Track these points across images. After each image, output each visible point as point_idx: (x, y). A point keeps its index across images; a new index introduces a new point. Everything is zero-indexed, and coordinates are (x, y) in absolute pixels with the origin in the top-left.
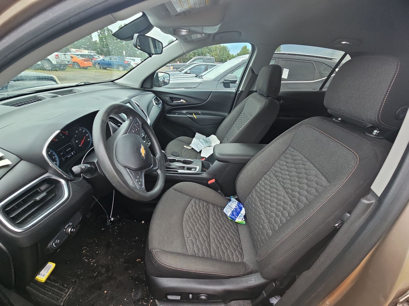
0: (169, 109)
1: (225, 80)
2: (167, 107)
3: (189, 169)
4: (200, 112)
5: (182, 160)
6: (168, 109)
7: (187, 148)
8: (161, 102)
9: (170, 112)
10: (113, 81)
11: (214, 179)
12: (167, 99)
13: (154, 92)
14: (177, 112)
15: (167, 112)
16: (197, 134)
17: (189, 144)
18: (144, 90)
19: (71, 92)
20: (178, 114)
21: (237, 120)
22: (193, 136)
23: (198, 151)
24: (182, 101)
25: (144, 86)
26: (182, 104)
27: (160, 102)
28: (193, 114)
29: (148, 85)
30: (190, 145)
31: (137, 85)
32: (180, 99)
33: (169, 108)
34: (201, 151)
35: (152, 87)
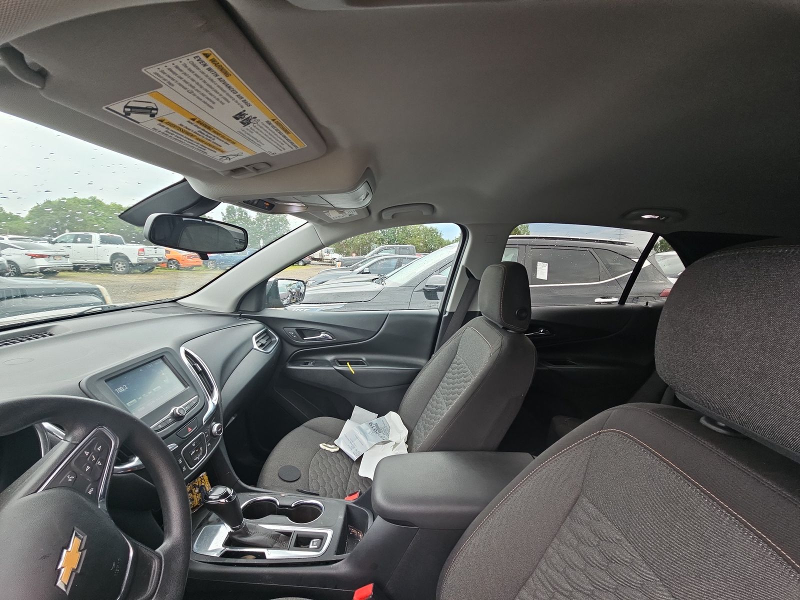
0: (295, 352)
1: (427, 286)
2: (290, 350)
3: (302, 542)
4: (364, 357)
5: (293, 506)
6: (290, 354)
7: (327, 449)
8: (277, 338)
9: (295, 360)
10: (175, 301)
11: (371, 586)
12: (291, 332)
13: (263, 320)
14: (312, 360)
15: (289, 360)
16: (358, 411)
17: (333, 436)
18: (240, 316)
19: (43, 333)
20: (314, 365)
21: (445, 378)
22: (347, 416)
23: (355, 458)
24: (322, 335)
25: (242, 308)
26: (324, 343)
27: (273, 340)
28: (348, 363)
29: (250, 306)
30: (336, 442)
31: (226, 306)
32: (319, 332)
33: (295, 350)
34: (360, 459)
35: (259, 309)
